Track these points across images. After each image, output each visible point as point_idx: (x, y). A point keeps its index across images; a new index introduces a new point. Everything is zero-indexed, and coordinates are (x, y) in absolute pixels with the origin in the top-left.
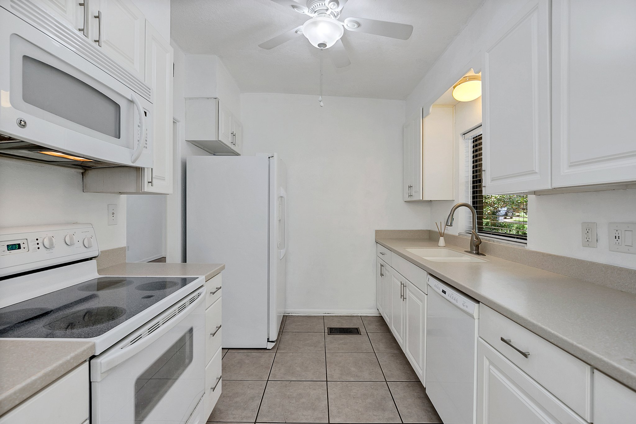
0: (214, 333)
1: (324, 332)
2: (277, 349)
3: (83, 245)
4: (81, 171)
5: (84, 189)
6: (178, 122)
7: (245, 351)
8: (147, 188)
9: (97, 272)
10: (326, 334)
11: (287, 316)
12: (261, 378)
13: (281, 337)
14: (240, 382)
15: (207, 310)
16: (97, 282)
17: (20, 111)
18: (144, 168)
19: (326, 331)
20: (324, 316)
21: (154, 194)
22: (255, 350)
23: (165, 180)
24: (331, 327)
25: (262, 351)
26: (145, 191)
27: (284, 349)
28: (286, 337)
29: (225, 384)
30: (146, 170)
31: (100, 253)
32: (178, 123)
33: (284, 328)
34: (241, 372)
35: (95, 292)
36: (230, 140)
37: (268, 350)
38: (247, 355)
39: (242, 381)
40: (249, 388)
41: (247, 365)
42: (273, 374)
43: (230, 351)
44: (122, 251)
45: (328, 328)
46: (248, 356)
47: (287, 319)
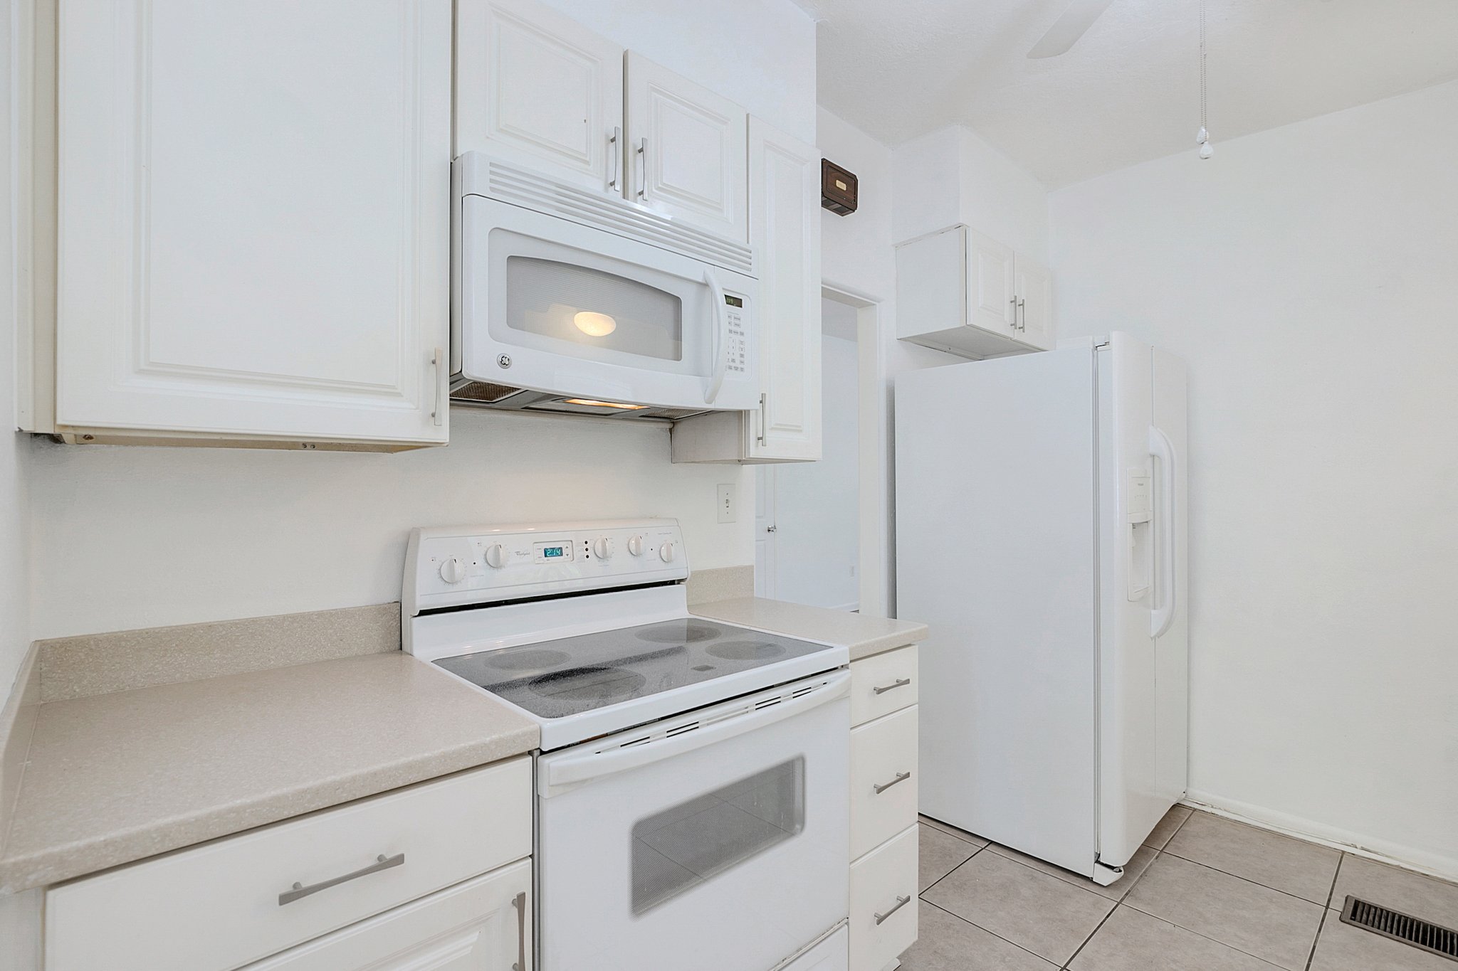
0: (882, 785)
1: (1327, 907)
2: (1127, 894)
3: (659, 556)
4: (668, 426)
5: (673, 458)
6: (879, 302)
7: (1032, 863)
8: (754, 451)
9: (686, 609)
10: (1333, 916)
11: (1195, 810)
12: (1047, 953)
13: (1151, 865)
14: (988, 936)
15: (855, 730)
16: (686, 624)
17: (501, 342)
18: (749, 411)
19: (1338, 904)
20: (1343, 852)
21: (782, 462)
22: (1061, 872)
23: (801, 431)
24: (1362, 899)
25: (1079, 882)
26: (751, 456)
27: (1149, 904)
28: (1166, 872)
29: (950, 924)
30: (752, 414)
31: (690, 573)
32: (877, 304)
33: (1172, 843)
34: (999, 912)
35: (683, 644)
36: (1008, 317)
37: (1098, 887)
38: (1032, 875)
39: (992, 936)
40: (1004, 962)
41: (1022, 902)
42: (1085, 958)
43: (991, 847)
44: (745, 573)
45: (1347, 898)
46: (1033, 878)
47: (1192, 818)
